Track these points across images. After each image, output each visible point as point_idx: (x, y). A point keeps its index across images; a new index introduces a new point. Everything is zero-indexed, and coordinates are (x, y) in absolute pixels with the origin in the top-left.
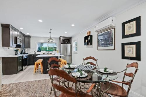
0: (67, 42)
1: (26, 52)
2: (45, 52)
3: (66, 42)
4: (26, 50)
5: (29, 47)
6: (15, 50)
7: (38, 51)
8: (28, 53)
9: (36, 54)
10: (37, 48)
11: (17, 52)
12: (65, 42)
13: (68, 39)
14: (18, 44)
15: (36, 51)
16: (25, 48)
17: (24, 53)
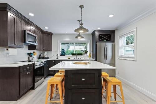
0: (107, 40)
1: (46, 57)
2: (71, 57)
3: (105, 39)
4: (46, 53)
5: (49, 49)
6: (28, 54)
7: (61, 55)
8: (48, 58)
9: (59, 59)
10: (61, 51)
11: (31, 56)
12: (103, 40)
13: (108, 35)
14: (27, 42)
15: (59, 55)
16: (43, 50)
17: (44, 58)
